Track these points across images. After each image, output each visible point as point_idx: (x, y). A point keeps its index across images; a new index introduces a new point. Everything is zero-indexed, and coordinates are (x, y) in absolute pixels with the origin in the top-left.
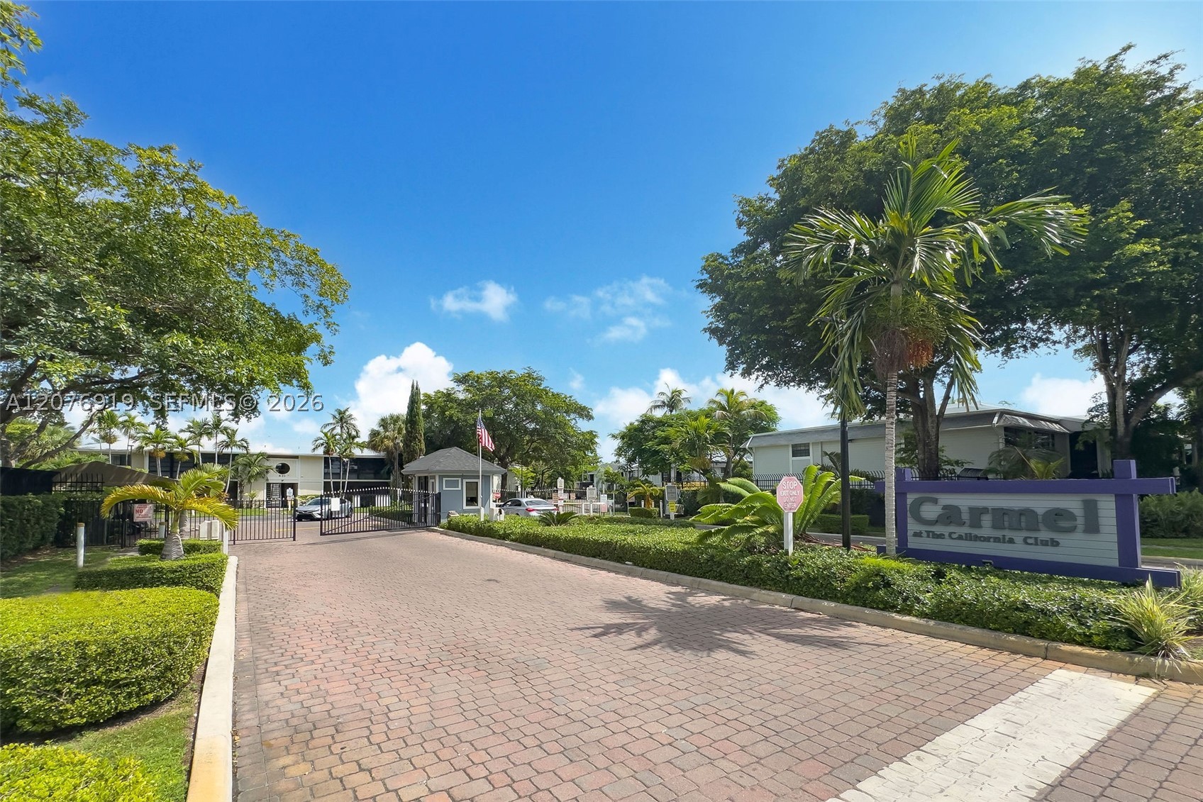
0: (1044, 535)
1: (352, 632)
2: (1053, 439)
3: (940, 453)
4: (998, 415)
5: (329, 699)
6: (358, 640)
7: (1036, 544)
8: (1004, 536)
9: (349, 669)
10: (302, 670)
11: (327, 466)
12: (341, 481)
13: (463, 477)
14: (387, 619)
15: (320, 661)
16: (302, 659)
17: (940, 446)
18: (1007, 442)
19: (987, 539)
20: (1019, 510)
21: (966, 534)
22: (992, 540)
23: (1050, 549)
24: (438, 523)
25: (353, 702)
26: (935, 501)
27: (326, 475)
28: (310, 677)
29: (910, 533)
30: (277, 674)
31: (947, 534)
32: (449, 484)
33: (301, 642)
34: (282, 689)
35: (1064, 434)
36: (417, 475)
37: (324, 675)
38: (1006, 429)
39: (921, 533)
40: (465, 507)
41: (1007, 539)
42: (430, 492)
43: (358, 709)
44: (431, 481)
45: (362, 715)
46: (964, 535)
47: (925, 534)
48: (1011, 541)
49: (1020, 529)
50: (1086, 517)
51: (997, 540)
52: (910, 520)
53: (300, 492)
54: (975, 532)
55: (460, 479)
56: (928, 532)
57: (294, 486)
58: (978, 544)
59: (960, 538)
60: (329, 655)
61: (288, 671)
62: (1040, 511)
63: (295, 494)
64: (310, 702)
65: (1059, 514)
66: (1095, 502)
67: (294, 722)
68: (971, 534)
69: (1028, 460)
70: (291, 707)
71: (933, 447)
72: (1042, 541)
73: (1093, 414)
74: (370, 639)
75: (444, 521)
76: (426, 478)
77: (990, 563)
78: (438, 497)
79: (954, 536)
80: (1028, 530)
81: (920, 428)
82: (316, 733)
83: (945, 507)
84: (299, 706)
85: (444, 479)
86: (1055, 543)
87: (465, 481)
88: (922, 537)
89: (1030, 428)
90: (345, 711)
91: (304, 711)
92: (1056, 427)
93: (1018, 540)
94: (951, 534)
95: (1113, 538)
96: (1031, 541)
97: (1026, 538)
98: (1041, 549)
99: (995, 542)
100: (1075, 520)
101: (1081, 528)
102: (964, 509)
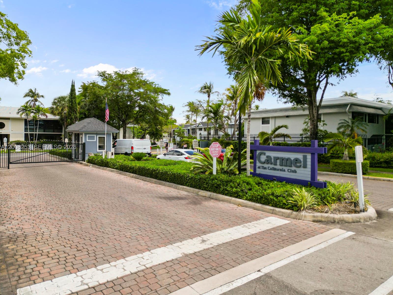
0: (293, 168)
1: (33, 209)
4: (349, 105)
5: (23, 230)
6: (36, 212)
8: (283, 168)
9: (31, 221)
10: (13, 222)
11: (26, 124)
12: (34, 133)
13: (97, 134)
14: (49, 204)
15: (20, 219)
16: (13, 219)
19: (278, 170)
20: (287, 158)
21: (273, 168)
23: (294, 174)
24: (84, 159)
25: (32, 231)
26: (265, 154)
27: (26, 129)
28: (16, 224)
29: (257, 167)
30: (4, 223)
32: (90, 138)
33: (13, 213)
34: (6, 228)
36: (74, 133)
37: (22, 223)
38: (353, 113)
40: (98, 151)
42: (80, 142)
43: (33, 232)
44: (81, 136)
45: (34, 234)
47: (261, 168)
48: (284, 171)
49: (287, 166)
50: (303, 161)
51: (281, 170)
52: (257, 162)
53: (11, 140)
54: (275, 167)
55: (95, 135)
56: (262, 167)
57: (7, 136)
58: (276, 172)
59: (271, 169)
60: (24, 217)
61: (8, 223)
63: (8, 141)
64: (16, 231)
65: (297, 160)
66: (306, 155)
67: (11, 236)
70: (9, 233)
72: (292, 171)
74: (41, 211)
75: (87, 158)
76: (78, 134)
78: (84, 145)
79: (269, 168)
82: (18, 239)
84: (12, 232)
85: (87, 135)
86: (295, 172)
87: (98, 136)
90: (28, 233)
91: (14, 234)
93: (286, 170)
94: (268, 167)
95: (310, 170)
96: (289, 171)
97: (288, 170)
98: (292, 174)
99: (280, 171)
100: (301, 163)
101: (302, 165)
102: (272, 158)
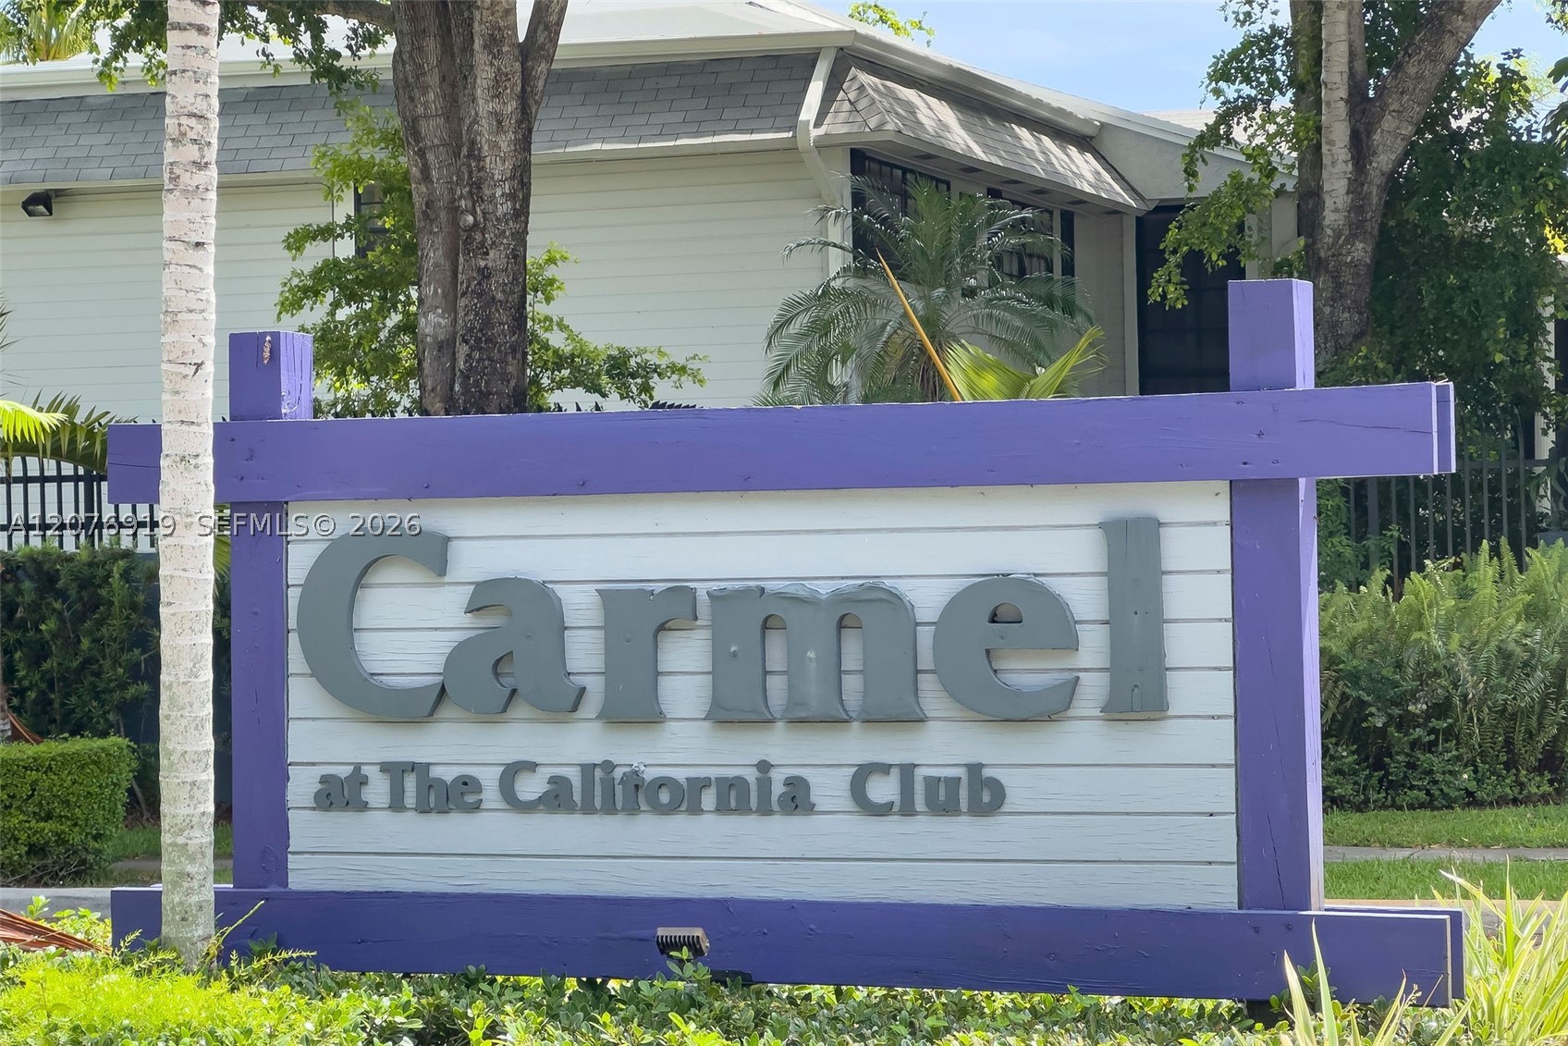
0: (945, 744)
2: (1068, 237)
3: (537, 307)
4: (822, 69)
7: (907, 810)
8: (764, 766)
17: (534, 255)
18: (863, 243)
20: (840, 598)
21: (587, 770)
22: (709, 799)
23: (962, 833)
26: (435, 556)
29: (301, 787)
31: (489, 778)
35: (1113, 211)
38: (860, 159)
39: (358, 779)
41: (778, 789)
46: (574, 775)
47: (377, 790)
48: (797, 799)
49: (835, 720)
50: (1113, 622)
52: (303, 696)
54: (631, 750)
56: (395, 771)
58: (648, 831)
59: (557, 798)
62: (928, 600)
65: (1002, 610)
68: (608, 766)
69: (940, 349)
71: (496, 258)
72: (932, 783)
73: (1230, 91)
77: (694, 946)
79: (530, 787)
80: (875, 719)
81: (433, 130)
83: (487, 597)
88: (364, 807)
89: (970, 169)
92: (1082, 171)
93: (829, 789)
94: (513, 772)
95: (1220, 741)
96: (883, 790)
97: (863, 774)
98: (926, 832)
99: (723, 808)
100: (1072, 645)
101: (1094, 688)
102: (580, 605)
